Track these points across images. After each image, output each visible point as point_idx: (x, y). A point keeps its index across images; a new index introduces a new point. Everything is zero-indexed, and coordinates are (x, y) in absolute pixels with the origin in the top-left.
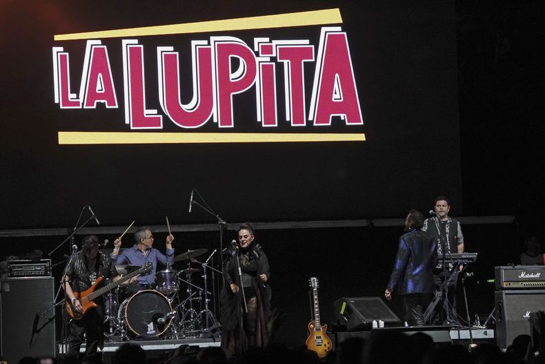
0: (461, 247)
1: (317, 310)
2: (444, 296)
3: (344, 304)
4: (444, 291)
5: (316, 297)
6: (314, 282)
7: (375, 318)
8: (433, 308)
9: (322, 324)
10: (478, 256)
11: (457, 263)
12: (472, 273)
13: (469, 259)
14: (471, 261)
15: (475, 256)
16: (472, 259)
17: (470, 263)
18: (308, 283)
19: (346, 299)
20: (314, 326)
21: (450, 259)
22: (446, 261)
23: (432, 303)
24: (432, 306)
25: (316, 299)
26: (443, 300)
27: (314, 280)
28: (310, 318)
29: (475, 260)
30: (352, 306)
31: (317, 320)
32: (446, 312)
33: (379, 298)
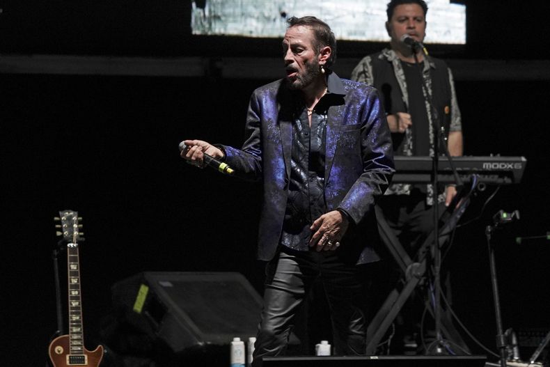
0: (455, 140)
1: (75, 304)
2: (428, 275)
3: (144, 290)
4: (430, 262)
5: (73, 267)
6: (70, 224)
7: (237, 333)
8: (398, 307)
9: (89, 344)
10: (527, 166)
11: (470, 183)
12: (517, 213)
13: (501, 173)
14: (507, 180)
15: (519, 166)
16: (509, 173)
17: (504, 186)
18: (52, 226)
19: (149, 275)
20: (67, 351)
21: (450, 173)
22: (440, 178)
23: (395, 292)
24: (394, 304)
25: (74, 274)
26: (426, 287)
27: (69, 218)
28: (54, 325)
29: (518, 177)
30: (165, 297)
31: (76, 333)
32: (433, 321)
33: (239, 277)
